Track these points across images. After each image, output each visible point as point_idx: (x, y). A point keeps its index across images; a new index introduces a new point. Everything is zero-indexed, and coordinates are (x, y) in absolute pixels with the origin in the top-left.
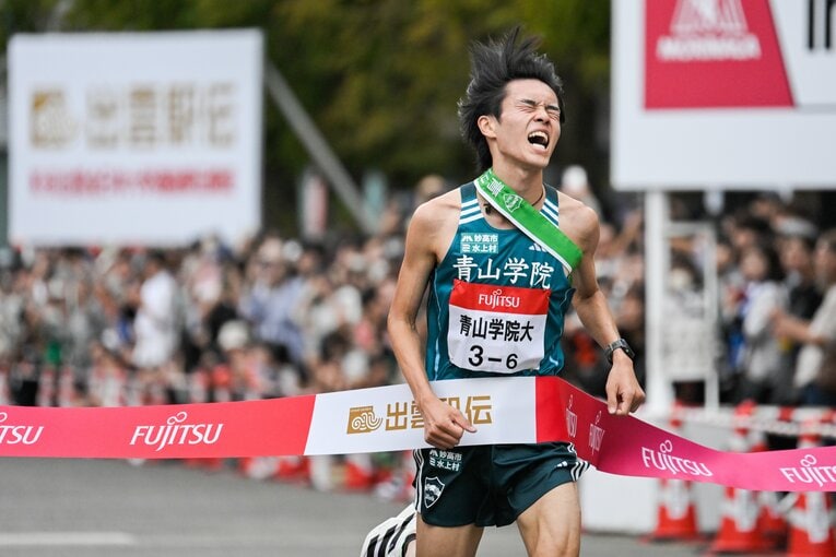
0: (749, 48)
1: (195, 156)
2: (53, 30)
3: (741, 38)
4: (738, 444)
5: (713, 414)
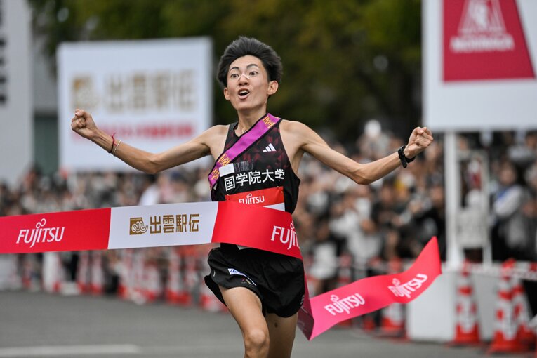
0: (507, 43)
1: (171, 115)
2: (85, 40)
3: (501, 38)
4: (504, 286)
5: (488, 269)
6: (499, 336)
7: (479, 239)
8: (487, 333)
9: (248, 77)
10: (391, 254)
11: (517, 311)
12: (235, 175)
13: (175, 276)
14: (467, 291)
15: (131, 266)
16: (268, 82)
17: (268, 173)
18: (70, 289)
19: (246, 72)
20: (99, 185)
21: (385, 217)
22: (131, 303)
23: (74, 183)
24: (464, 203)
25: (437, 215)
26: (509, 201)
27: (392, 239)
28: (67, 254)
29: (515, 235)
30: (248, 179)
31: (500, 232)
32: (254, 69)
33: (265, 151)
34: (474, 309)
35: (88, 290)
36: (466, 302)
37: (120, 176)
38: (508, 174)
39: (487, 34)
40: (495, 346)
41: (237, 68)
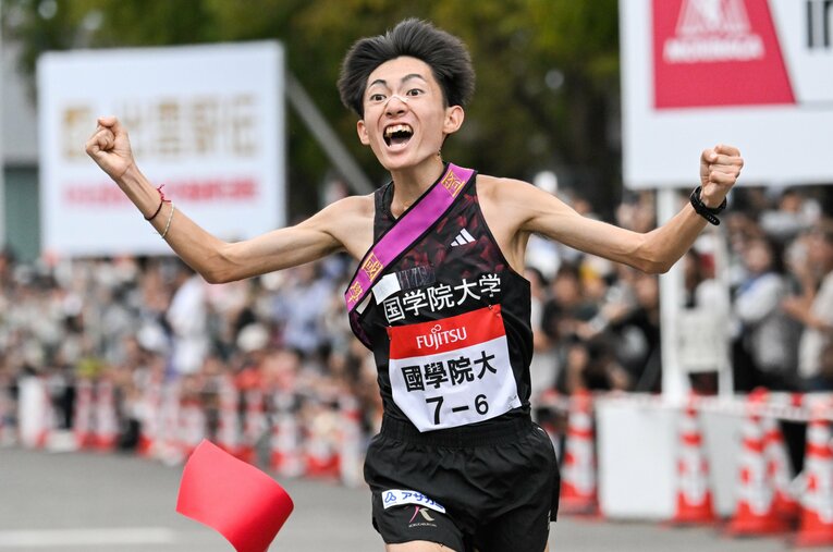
0: (752, 48)
1: (220, 165)
3: (742, 40)
4: (753, 432)
5: (728, 403)
6: (744, 508)
7: (714, 358)
8: (725, 505)
9: (405, 99)
11: (771, 469)
12: (400, 294)
13: (229, 419)
14: (695, 440)
15: (160, 402)
16: (445, 108)
17: (465, 286)
18: (64, 441)
19: (399, 90)
20: (108, 277)
22: (160, 463)
23: (64, 273)
24: (691, 303)
25: (645, 320)
26: (762, 296)
27: (578, 358)
28: (58, 383)
29: (769, 351)
30: (427, 300)
31: (745, 344)
32: (415, 84)
33: (454, 244)
34: (705, 467)
35: (91, 442)
36: (692, 456)
37: (143, 262)
38: (758, 255)
39: (722, 35)
40: (738, 525)
41: (383, 82)
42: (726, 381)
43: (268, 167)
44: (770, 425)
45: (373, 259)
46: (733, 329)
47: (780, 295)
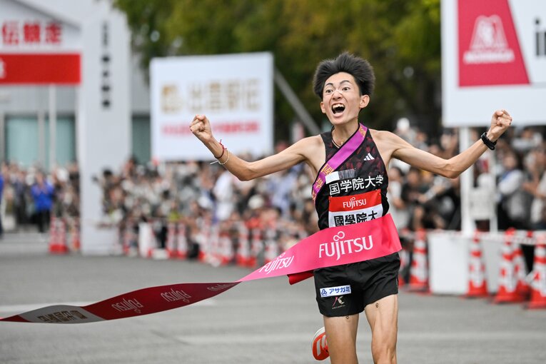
1: (240, 115)
2: (172, 55)
3: (503, 52)
4: (507, 250)
5: (494, 235)
6: (503, 289)
7: (488, 213)
8: (493, 287)
9: (341, 92)
10: (418, 225)
11: (516, 269)
12: (339, 182)
13: (244, 243)
14: (478, 254)
15: (209, 235)
16: (360, 96)
17: (370, 180)
18: (161, 254)
19: (339, 88)
20: (184, 171)
21: (413, 196)
22: (210, 265)
23: (162, 169)
24: (476, 185)
25: (453, 194)
26: (512, 182)
27: (419, 213)
28: (158, 225)
29: (516, 209)
30: (352, 185)
31: (503, 205)
32: (346, 85)
33: (365, 159)
34: (483, 268)
35: (175, 255)
36: (476, 262)
37: (201, 164)
38: (510, 161)
39: (493, 49)
40: (499, 298)
41: (332, 84)
42: (494, 225)
43: (264, 115)
44: (516, 247)
45: (328, 167)
46: (497, 198)
47: (521, 181)
